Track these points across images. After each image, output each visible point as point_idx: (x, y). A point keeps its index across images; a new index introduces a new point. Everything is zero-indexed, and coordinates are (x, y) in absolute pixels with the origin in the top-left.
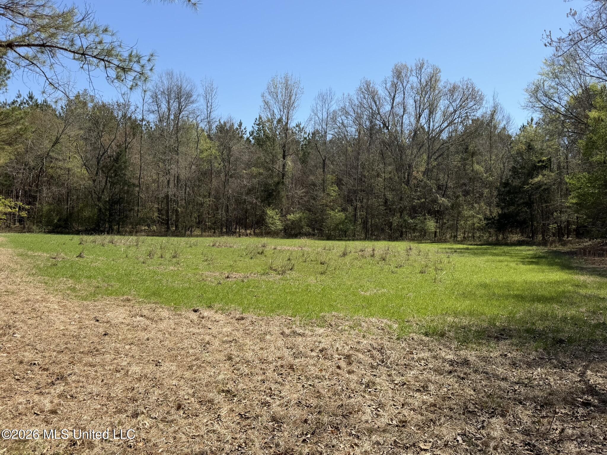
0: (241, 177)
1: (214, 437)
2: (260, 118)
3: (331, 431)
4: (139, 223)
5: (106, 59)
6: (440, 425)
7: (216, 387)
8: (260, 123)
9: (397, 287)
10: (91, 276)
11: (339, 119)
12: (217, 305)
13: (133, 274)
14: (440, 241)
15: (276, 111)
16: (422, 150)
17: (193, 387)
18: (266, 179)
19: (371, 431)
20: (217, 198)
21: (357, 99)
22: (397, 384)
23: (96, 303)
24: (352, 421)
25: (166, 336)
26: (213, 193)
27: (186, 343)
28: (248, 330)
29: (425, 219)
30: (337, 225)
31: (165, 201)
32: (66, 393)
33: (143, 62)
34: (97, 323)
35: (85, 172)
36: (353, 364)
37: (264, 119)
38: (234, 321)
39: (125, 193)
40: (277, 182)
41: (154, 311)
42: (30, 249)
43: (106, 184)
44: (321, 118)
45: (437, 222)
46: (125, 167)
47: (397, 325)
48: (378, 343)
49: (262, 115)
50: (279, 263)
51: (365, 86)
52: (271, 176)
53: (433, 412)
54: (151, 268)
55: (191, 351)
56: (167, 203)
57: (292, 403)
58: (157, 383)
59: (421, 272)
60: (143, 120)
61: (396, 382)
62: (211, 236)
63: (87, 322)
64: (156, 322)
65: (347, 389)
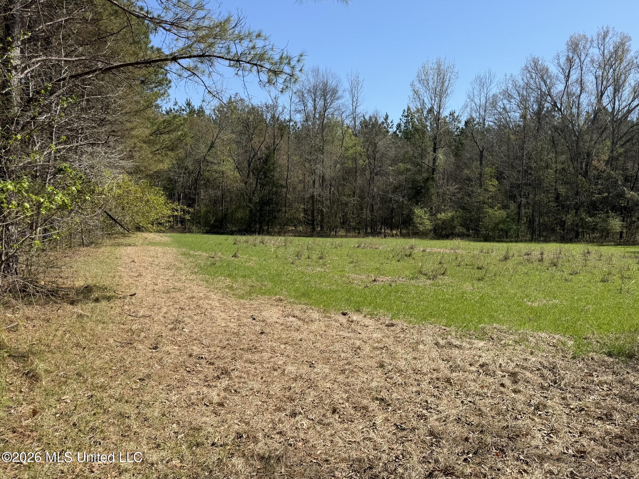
0: (387, 174)
1: (370, 445)
2: (409, 109)
3: (496, 453)
4: (286, 224)
5: (259, 63)
6: (628, 460)
7: (370, 394)
8: (408, 114)
9: (573, 298)
10: (245, 276)
11: (500, 104)
12: (365, 310)
13: (284, 275)
14: (627, 243)
15: (426, 100)
16: (604, 136)
17: (346, 392)
18: (414, 175)
19: (542, 458)
20: (362, 197)
21: (523, 79)
22: (573, 409)
23: (252, 302)
24: (519, 444)
25: (318, 337)
26: (358, 191)
27: (337, 346)
28: (399, 337)
29: (608, 217)
30: (497, 224)
31: (311, 201)
32: (230, 388)
33: (293, 63)
34: (254, 321)
35: (238, 175)
36: (520, 383)
37: (413, 109)
38: (383, 327)
39: (273, 194)
40: (426, 178)
41: (305, 312)
42: (191, 249)
43: (257, 186)
44: (478, 104)
45: (623, 221)
46: (274, 168)
47: (572, 342)
48: (549, 362)
49: (411, 106)
50: (430, 266)
51: (533, 64)
52: (420, 172)
53: (620, 445)
54: (300, 269)
55: (343, 355)
56: (313, 204)
57: (451, 419)
58: (312, 385)
59: (603, 281)
60: (290, 120)
61: (572, 407)
62: (355, 237)
63: (245, 320)
64: (307, 323)
65: (513, 409)
